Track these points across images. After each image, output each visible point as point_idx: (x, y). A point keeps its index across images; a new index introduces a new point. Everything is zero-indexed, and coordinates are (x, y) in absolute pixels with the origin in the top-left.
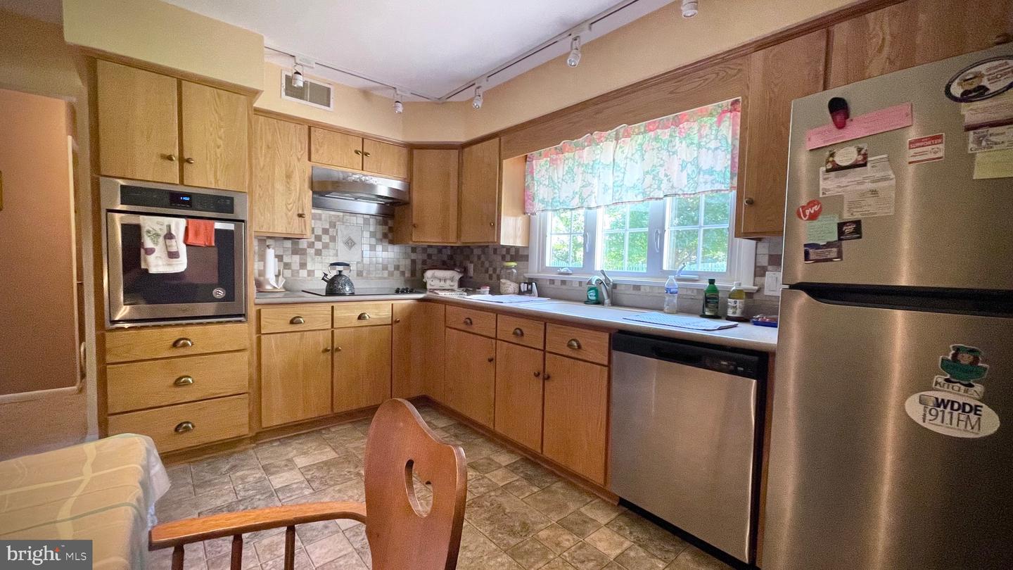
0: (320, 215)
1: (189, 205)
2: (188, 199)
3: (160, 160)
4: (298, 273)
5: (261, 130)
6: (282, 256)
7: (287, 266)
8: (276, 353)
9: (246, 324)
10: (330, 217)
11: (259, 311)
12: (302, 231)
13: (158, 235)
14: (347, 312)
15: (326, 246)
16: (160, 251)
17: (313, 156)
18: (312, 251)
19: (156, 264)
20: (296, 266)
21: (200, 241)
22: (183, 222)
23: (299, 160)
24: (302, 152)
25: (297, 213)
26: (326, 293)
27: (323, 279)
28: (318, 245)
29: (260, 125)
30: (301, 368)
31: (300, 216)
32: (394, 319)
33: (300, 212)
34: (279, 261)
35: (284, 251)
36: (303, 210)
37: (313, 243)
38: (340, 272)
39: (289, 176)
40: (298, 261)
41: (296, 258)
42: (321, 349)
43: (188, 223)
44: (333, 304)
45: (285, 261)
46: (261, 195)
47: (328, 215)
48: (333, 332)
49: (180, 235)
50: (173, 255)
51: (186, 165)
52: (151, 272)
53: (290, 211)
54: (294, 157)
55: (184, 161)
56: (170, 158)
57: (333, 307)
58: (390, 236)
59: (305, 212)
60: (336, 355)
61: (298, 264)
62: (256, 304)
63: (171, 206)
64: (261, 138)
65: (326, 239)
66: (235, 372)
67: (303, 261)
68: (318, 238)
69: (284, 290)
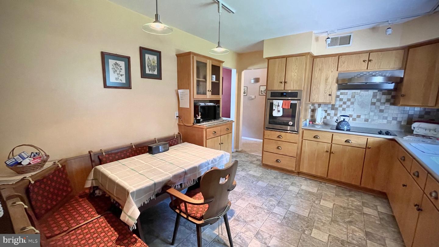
0: (347, 92)
1: (285, 96)
2: (285, 94)
3: (280, 83)
4: (333, 117)
5: (317, 64)
6: (327, 110)
7: (329, 114)
8: (308, 147)
9: (298, 135)
10: (352, 93)
11: (303, 131)
12: (330, 101)
13: (276, 105)
14: (340, 137)
15: (348, 107)
16: (276, 110)
17: (339, 69)
18: (341, 109)
19: (275, 114)
20: (332, 115)
21: (286, 107)
22: (282, 101)
23: (332, 72)
24: (334, 68)
25: (328, 94)
26: (336, 128)
27: (336, 122)
28: (344, 106)
29: (317, 62)
30: (316, 155)
31: (330, 95)
32: (367, 146)
33: (330, 93)
34: (325, 112)
35: (328, 109)
36: (332, 92)
37: (342, 105)
38: (344, 119)
39: (327, 79)
40: (334, 113)
41: (333, 112)
42: (325, 150)
43: (283, 102)
44: (333, 133)
45: (328, 112)
46: (315, 88)
47: (351, 93)
48: (331, 145)
49: (281, 105)
50: (279, 111)
51: (286, 83)
52: (273, 116)
53: (325, 93)
54: (330, 71)
55: (285, 82)
56: (281, 83)
57: (333, 135)
58: (392, 101)
59: (332, 94)
60: (332, 155)
61: (334, 114)
62: (302, 129)
63: (281, 97)
64: (317, 66)
65: (349, 103)
66: (292, 150)
67: (336, 113)
68: (345, 103)
69: (323, 124)
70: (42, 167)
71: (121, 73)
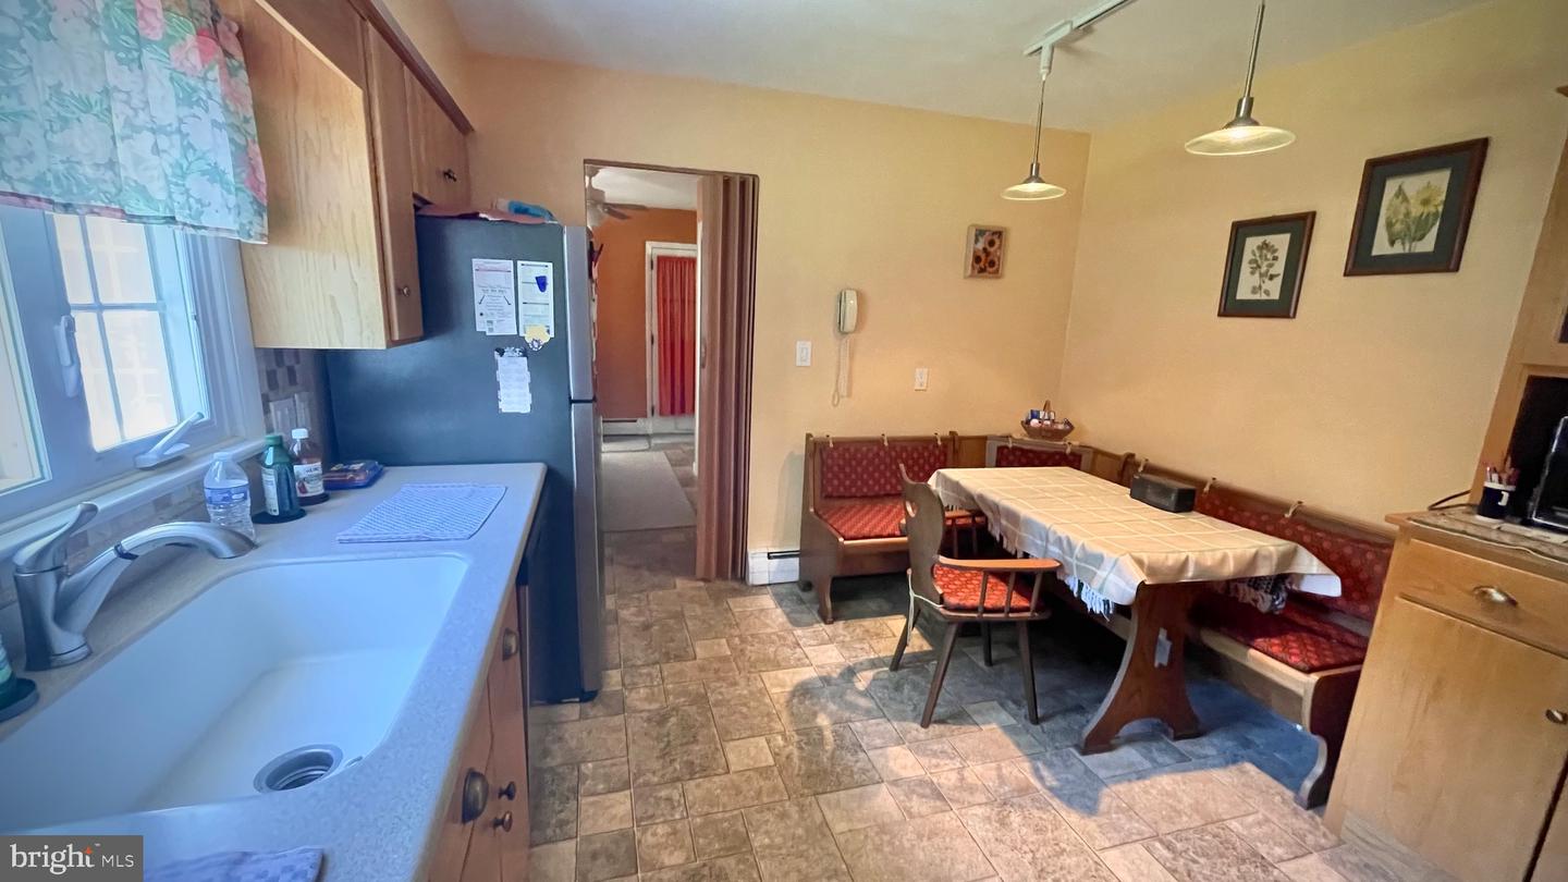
70: (1060, 439)
71: (1272, 271)
